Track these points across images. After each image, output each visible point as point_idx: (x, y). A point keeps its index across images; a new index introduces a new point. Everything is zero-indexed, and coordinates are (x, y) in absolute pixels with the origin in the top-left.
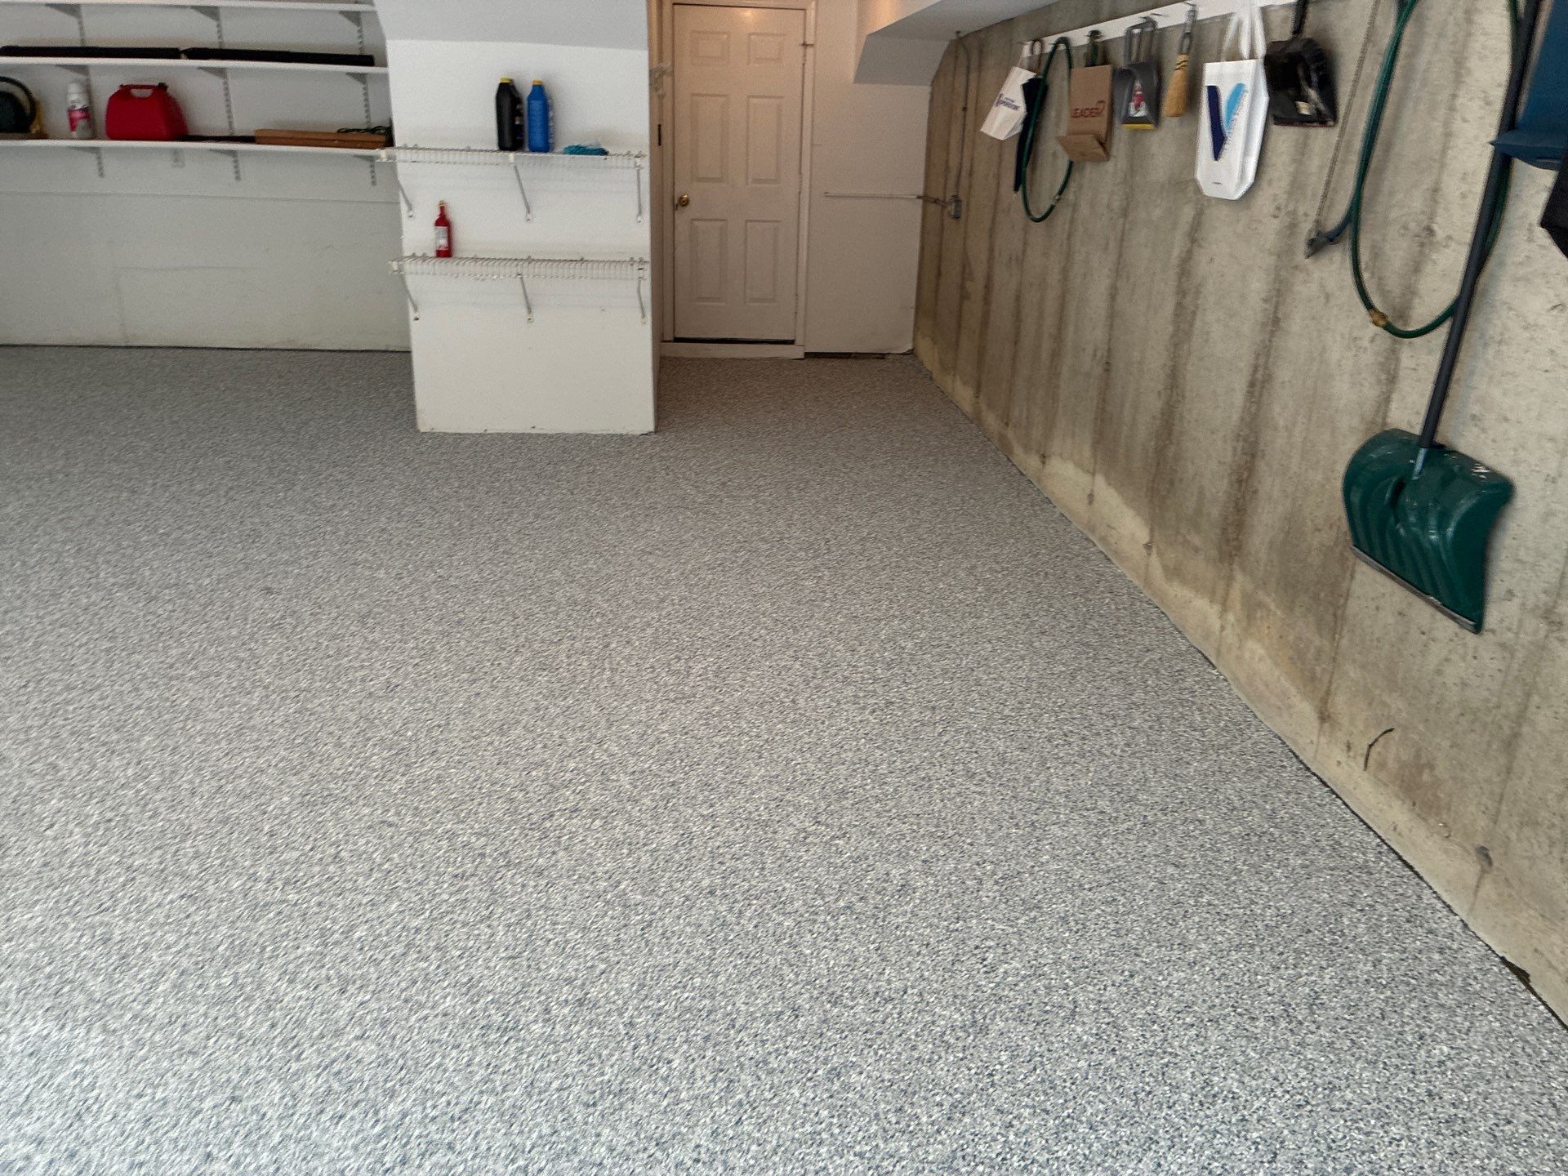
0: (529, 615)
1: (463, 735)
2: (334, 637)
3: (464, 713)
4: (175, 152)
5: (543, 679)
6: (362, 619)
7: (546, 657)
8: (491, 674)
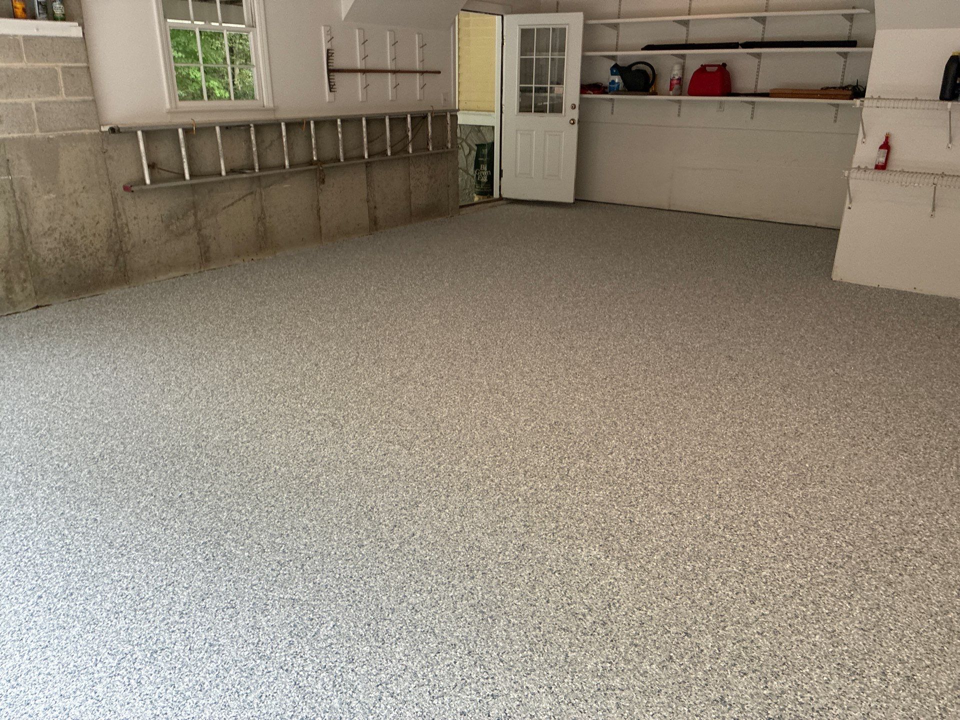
0: (898, 413)
1: (843, 477)
2: (766, 394)
3: (846, 464)
4: (721, 102)
5: (904, 458)
6: (784, 388)
7: (908, 444)
8: (867, 444)
